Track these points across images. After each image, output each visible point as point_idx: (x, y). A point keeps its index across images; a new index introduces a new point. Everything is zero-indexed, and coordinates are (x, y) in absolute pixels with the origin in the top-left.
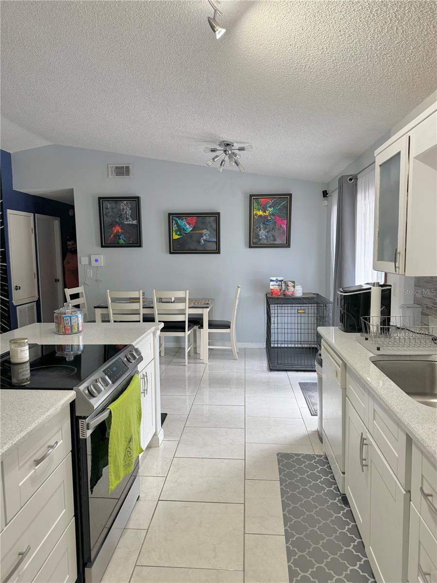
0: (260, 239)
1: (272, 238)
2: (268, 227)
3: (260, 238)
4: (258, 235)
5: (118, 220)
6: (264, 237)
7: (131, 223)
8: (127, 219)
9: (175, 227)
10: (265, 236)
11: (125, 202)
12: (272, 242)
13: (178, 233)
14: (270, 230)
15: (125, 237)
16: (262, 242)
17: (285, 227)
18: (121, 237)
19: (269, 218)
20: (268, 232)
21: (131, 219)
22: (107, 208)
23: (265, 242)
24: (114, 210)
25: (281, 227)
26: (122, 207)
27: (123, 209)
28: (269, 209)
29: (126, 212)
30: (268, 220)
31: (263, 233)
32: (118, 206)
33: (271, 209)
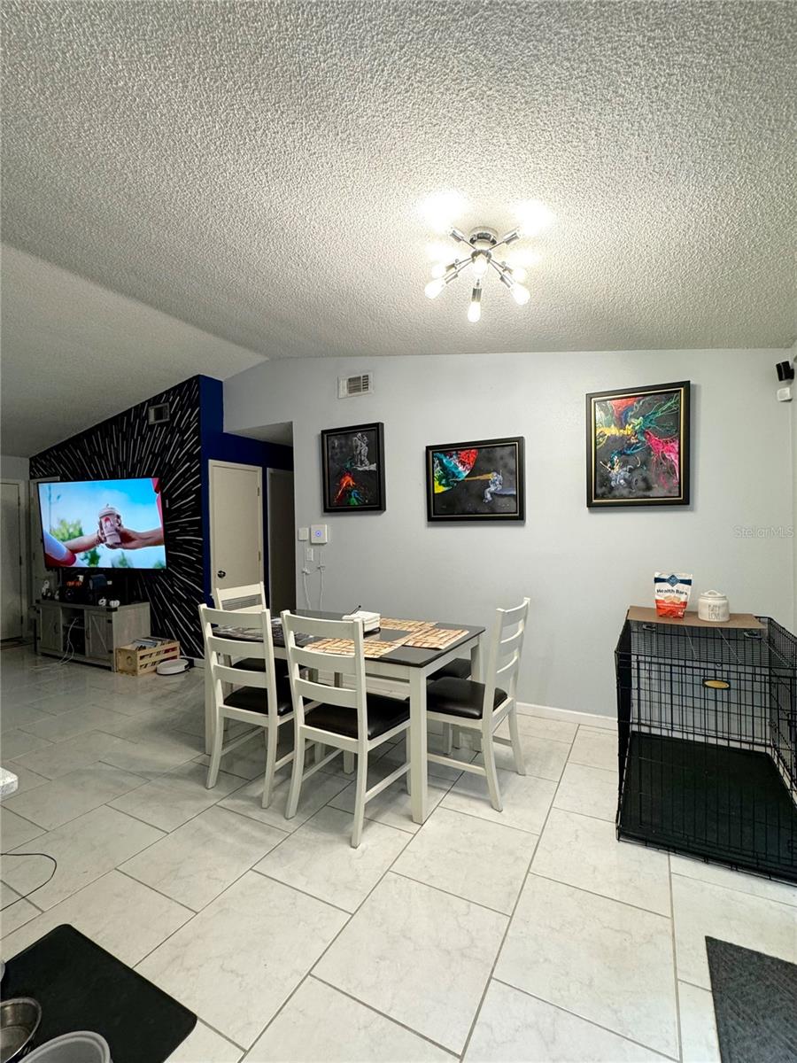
0: (612, 489)
1: (641, 484)
2: (631, 459)
3: (613, 484)
4: (609, 480)
5: (348, 466)
6: (622, 481)
7: (367, 468)
8: (362, 462)
9: (438, 472)
10: (625, 480)
11: (360, 434)
12: (641, 493)
13: (444, 482)
14: (636, 468)
15: (358, 494)
16: (617, 493)
17: (673, 457)
18: (353, 494)
19: (633, 441)
20: (631, 471)
21: (367, 462)
22: (333, 448)
23: (625, 492)
24: (344, 450)
25: (664, 458)
26: (354, 444)
27: (357, 447)
28: (633, 420)
29: (360, 452)
30: (630, 446)
31: (618, 473)
32: (350, 443)
33: (636, 422)
